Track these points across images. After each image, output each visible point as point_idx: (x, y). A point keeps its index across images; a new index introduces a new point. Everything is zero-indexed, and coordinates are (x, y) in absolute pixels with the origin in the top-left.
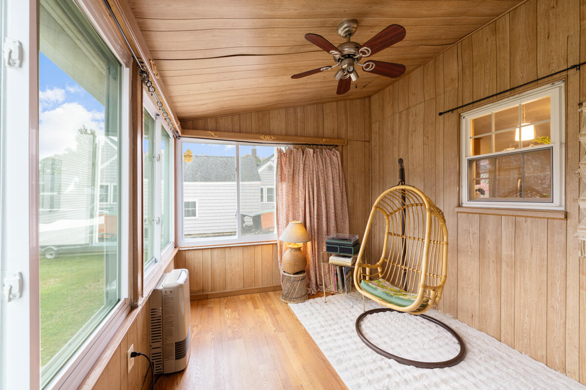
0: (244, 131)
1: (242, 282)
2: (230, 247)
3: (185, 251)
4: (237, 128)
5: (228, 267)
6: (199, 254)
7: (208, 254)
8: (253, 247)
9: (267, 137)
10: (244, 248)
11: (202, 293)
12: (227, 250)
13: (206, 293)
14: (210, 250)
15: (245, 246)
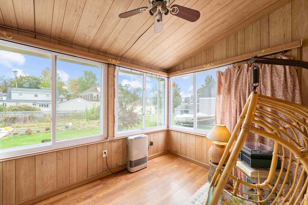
0: (197, 65)
1: (195, 156)
2: (189, 134)
3: (171, 130)
4: (193, 64)
5: (187, 144)
6: (176, 133)
7: (179, 134)
8: (202, 137)
9: (208, 65)
10: (196, 136)
11: (176, 153)
12: (188, 135)
13: (178, 154)
14: (180, 133)
15: (197, 135)
